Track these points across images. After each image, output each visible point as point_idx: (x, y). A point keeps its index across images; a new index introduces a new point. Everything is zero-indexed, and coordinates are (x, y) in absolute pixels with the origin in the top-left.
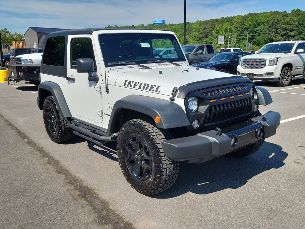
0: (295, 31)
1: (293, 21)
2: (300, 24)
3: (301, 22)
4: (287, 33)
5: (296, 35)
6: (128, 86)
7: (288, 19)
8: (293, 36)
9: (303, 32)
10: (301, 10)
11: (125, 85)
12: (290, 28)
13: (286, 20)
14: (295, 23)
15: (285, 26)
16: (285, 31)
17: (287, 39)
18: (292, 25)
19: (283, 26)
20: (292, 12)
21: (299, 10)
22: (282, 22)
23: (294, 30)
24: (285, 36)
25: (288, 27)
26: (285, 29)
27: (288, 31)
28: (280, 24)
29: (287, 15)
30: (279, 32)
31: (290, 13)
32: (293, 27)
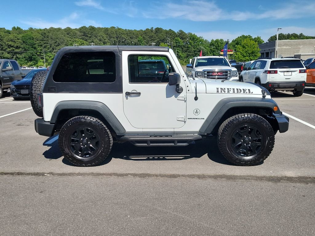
0: (21, 49)
1: (16, 38)
2: (24, 42)
3: (24, 40)
4: (14, 50)
5: (22, 53)
6: (221, 92)
7: (11, 36)
8: (19, 53)
9: (29, 50)
10: (21, 28)
11: (218, 92)
12: (15, 46)
13: (10, 37)
14: (19, 41)
15: (10, 43)
16: (11, 48)
17: (14, 56)
18: (17, 43)
19: (8, 43)
20: (12, 29)
21: (19, 28)
22: (5, 38)
23: (19, 48)
24: (12, 53)
25: (13, 44)
26: (10, 46)
27: (14, 48)
28: (5, 41)
29: (8, 32)
30: (4, 49)
31: (11, 30)
32: (18, 45)
